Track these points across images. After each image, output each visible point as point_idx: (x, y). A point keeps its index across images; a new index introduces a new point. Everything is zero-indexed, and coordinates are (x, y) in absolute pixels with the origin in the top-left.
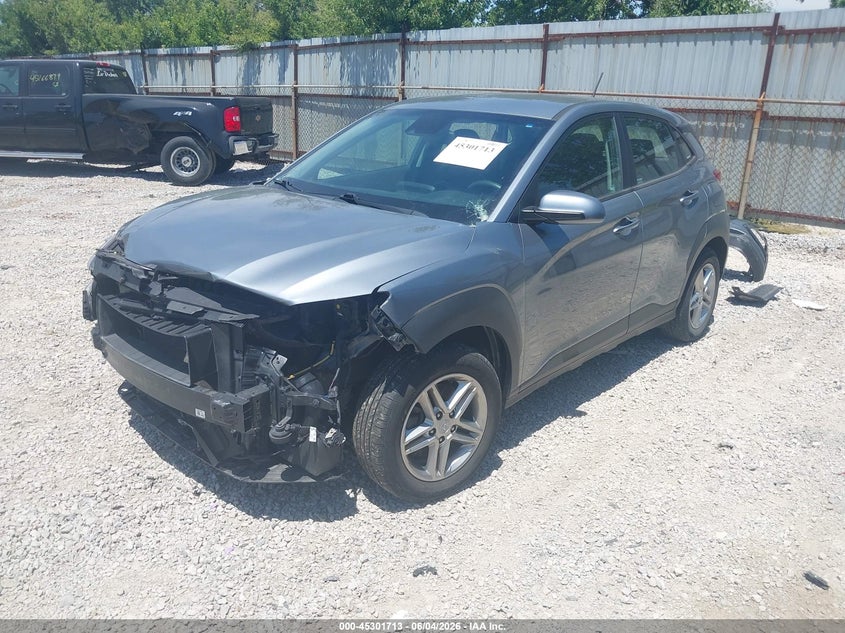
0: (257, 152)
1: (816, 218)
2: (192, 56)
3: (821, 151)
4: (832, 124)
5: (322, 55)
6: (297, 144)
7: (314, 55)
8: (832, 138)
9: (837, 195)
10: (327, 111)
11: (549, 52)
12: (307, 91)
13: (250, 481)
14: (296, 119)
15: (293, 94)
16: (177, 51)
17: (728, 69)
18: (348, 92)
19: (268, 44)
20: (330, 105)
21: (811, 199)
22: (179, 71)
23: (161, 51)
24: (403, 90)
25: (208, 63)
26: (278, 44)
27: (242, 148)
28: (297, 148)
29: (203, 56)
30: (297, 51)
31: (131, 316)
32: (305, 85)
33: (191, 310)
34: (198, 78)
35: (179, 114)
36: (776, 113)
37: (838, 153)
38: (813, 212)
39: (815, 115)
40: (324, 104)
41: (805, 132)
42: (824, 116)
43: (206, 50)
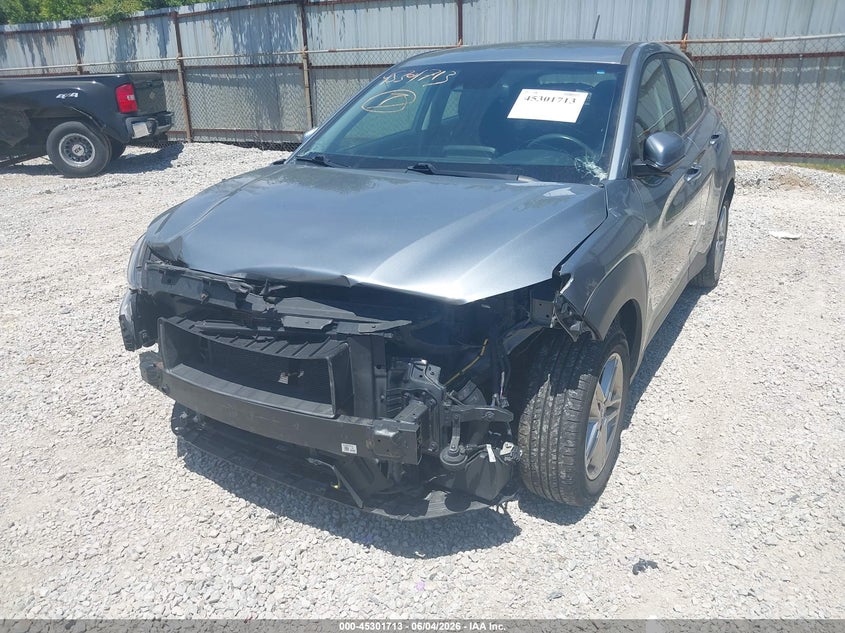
0: (157, 133)
1: (743, 153)
2: (49, 32)
3: (745, 87)
4: (753, 60)
5: (207, 23)
6: (189, 120)
7: (198, 23)
8: (753, 73)
9: (762, 128)
10: (221, 83)
11: (464, 5)
12: (195, 63)
13: (412, 519)
14: (186, 95)
15: (178, 67)
16: (28, 27)
17: (649, 12)
18: (244, 61)
19: (141, 14)
20: (223, 76)
21: (738, 135)
22: (36, 51)
23: (8, 28)
24: (307, 55)
25: (69, 39)
26: (154, 12)
27: (141, 130)
28: (190, 126)
29: (64, 31)
30: (178, 19)
31: (225, 341)
32: (191, 56)
33: (319, 325)
34: (60, 57)
35: (63, 96)
36: (699, 54)
37: (761, 88)
38: (740, 146)
39: (737, 53)
40: (216, 76)
41: (728, 70)
42: (745, 53)
43: (66, 24)
